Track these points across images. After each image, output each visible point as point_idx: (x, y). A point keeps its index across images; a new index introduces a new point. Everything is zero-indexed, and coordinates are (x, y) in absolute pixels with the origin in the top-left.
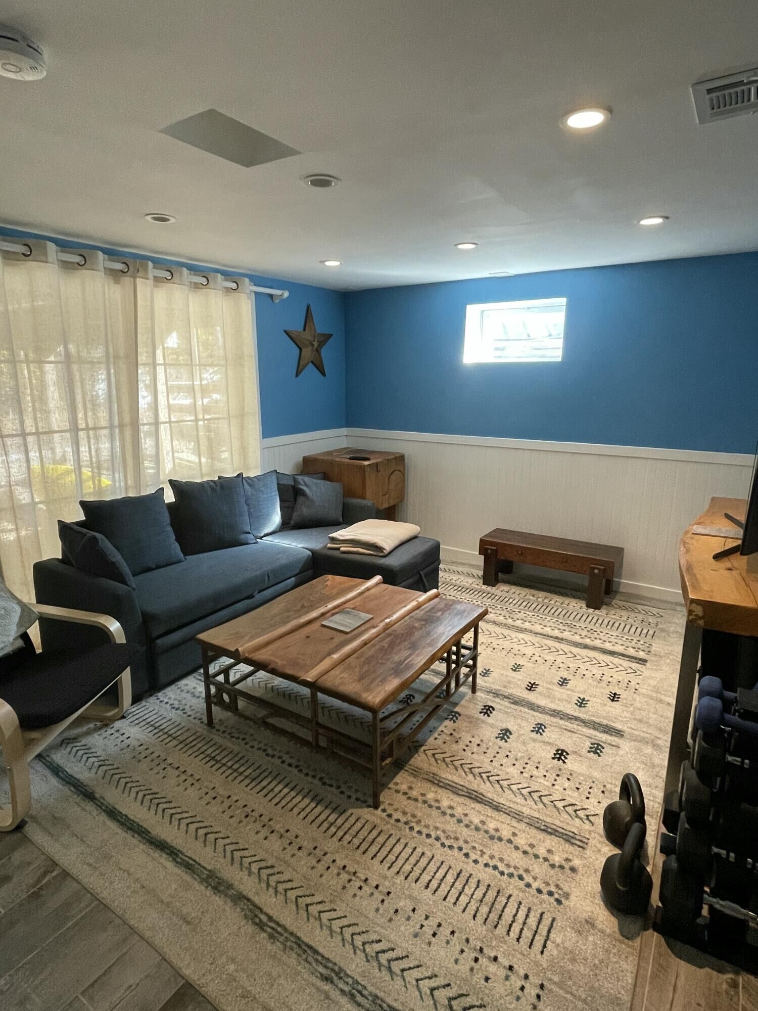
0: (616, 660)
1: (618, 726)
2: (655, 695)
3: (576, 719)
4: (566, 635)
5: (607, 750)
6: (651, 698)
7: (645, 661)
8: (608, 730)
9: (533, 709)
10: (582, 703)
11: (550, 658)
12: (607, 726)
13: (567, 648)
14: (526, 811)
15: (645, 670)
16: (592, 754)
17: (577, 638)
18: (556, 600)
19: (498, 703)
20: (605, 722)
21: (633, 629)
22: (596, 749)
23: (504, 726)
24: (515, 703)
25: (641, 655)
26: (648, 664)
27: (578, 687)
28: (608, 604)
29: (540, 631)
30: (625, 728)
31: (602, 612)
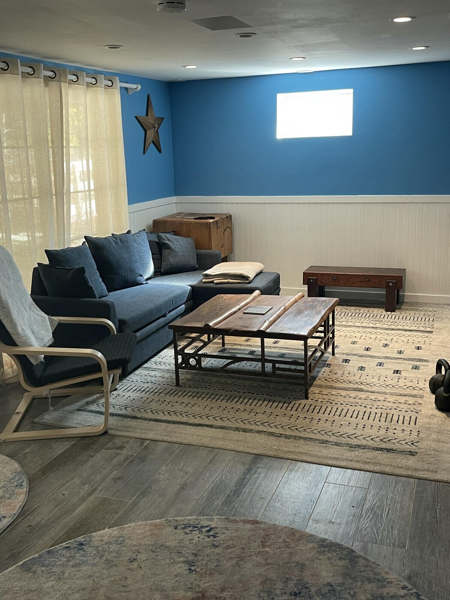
0: (414, 333)
1: (426, 359)
2: (441, 345)
3: (400, 358)
4: (378, 325)
5: (421, 367)
6: (440, 346)
7: (432, 332)
8: (420, 360)
9: (373, 358)
10: (400, 352)
11: (373, 336)
12: (418, 359)
13: (382, 331)
14: (388, 391)
15: (433, 336)
16: (414, 370)
17: (386, 326)
18: (363, 310)
19: (350, 358)
20: (417, 358)
21: (419, 319)
22: (416, 368)
23: (359, 366)
24: (361, 356)
25: (428, 329)
26: (433, 333)
27: (396, 347)
28: (400, 309)
29: (360, 325)
30: (429, 359)
31: (397, 313)
